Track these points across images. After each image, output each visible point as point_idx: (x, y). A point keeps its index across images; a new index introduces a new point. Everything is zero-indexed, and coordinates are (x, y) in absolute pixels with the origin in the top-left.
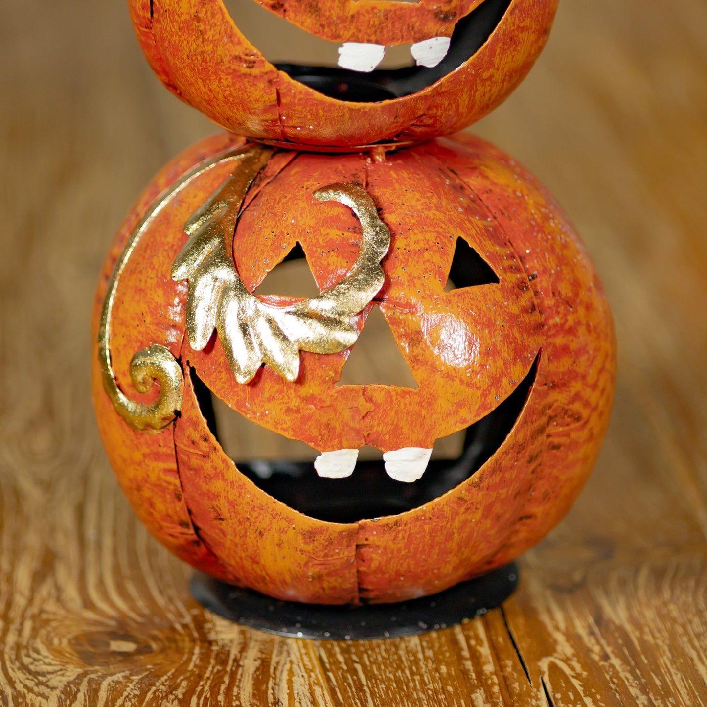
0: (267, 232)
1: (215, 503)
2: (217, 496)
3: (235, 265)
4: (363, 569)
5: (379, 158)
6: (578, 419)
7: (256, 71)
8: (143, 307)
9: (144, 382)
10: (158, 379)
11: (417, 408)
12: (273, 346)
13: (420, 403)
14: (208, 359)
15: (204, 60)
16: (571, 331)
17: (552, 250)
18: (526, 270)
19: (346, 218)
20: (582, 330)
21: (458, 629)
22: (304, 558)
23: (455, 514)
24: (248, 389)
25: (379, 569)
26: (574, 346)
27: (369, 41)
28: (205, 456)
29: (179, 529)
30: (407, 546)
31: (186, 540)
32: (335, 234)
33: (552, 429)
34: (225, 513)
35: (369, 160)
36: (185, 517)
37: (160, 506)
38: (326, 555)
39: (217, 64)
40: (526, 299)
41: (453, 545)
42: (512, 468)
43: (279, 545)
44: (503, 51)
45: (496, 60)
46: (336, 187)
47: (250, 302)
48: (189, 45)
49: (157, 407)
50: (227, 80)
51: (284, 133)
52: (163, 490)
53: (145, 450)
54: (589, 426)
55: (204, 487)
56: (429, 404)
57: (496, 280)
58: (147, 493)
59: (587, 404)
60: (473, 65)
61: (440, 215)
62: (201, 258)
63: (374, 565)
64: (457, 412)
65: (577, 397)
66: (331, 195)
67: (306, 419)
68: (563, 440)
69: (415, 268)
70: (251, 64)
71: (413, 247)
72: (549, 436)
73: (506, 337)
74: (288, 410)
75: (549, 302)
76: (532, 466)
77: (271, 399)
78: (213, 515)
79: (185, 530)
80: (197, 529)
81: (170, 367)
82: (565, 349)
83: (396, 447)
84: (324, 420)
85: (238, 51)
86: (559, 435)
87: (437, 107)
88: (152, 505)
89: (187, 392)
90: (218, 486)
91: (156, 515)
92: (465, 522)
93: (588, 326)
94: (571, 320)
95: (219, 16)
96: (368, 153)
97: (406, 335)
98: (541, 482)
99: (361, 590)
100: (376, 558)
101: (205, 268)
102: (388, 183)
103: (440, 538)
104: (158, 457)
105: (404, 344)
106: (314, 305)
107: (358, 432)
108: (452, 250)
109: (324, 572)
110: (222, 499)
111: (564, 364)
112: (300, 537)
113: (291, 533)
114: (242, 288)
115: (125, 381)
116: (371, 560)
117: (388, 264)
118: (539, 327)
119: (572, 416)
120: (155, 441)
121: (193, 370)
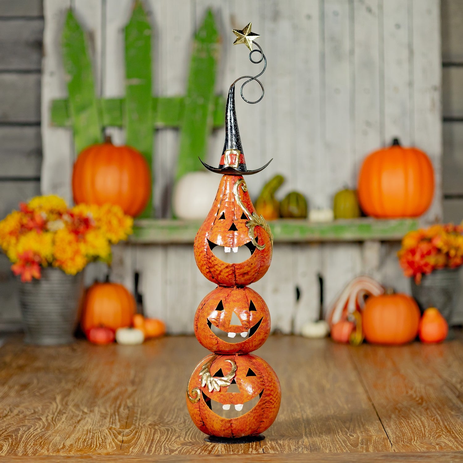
0: (216, 367)
1: (206, 415)
2: (206, 414)
3: (210, 373)
4: (232, 429)
5: (237, 355)
6: (272, 403)
7: (214, 337)
8: (194, 381)
9: (194, 394)
10: (197, 393)
11: (240, 397)
12: (216, 385)
13: (241, 396)
14: (205, 389)
15: (205, 336)
16: (270, 386)
17: (268, 373)
18: (262, 375)
19: (229, 364)
20: (272, 387)
21: (251, 444)
22: (221, 426)
23: (248, 417)
24: (211, 393)
25: (235, 429)
26: (270, 389)
27: (233, 332)
28: (204, 406)
29: (200, 423)
30: (240, 424)
31: (202, 425)
32: (227, 367)
33: (266, 404)
34: (207, 417)
35: (235, 356)
36: (201, 420)
37: (197, 418)
38: (225, 425)
39: (207, 336)
40: (261, 380)
41: (248, 424)
42: (258, 409)
43: (217, 423)
44: (258, 336)
45: (256, 337)
46: (228, 359)
47: (212, 379)
48: (203, 333)
49: (196, 398)
50: (209, 339)
51: (219, 349)
52: (197, 415)
53: (194, 407)
54: (274, 405)
55: (204, 412)
56: (243, 396)
57: (256, 376)
58: (195, 416)
59: (273, 400)
60: (252, 337)
61: (246, 364)
62: (204, 371)
63: (234, 428)
64: (247, 398)
65: (271, 399)
66: (227, 361)
67: (221, 399)
68: (268, 406)
69: (241, 372)
70: (213, 336)
71: (241, 369)
72: (266, 405)
73: (257, 385)
74: (218, 397)
75: (266, 381)
76: (263, 410)
77: (215, 395)
78: (205, 418)
79: (201, 423)
80: (203, 422)
81: (199, 391)
82: (269, 389)
83: (237, 404)
84: (224, 399)
85: (211, 334)
86: (268, 405)
87: (246, 345)
88: (195, 418)
89: (201, 395)
90: (206, 412)
91: (196, 421)
92: (250, 419)
93: (274, 386)
94: (270, 385)
95: (207, 328)
96: (235, 355)
97: (239, 384)
98: (265, 414)
99: (233, 434)
100: (234, 426)
101: (205, 373)
102: (238, 359)
103: (245, 422)
104: (196, 408)
105: (238, 385)
106: (223, 378)
107: (230, 401)
108: (248, 370)
109: (225, 429)
110: (207, 414)
111: (268, 392)
112: (220, 421)
113: (219, 420)
114: (210, 376)
115: (191, 395)
116: (233, 427)
117: (236, 372)
118: (264, 385)
119: (270, 402)
120: (196, 405)
121: (202, 391)
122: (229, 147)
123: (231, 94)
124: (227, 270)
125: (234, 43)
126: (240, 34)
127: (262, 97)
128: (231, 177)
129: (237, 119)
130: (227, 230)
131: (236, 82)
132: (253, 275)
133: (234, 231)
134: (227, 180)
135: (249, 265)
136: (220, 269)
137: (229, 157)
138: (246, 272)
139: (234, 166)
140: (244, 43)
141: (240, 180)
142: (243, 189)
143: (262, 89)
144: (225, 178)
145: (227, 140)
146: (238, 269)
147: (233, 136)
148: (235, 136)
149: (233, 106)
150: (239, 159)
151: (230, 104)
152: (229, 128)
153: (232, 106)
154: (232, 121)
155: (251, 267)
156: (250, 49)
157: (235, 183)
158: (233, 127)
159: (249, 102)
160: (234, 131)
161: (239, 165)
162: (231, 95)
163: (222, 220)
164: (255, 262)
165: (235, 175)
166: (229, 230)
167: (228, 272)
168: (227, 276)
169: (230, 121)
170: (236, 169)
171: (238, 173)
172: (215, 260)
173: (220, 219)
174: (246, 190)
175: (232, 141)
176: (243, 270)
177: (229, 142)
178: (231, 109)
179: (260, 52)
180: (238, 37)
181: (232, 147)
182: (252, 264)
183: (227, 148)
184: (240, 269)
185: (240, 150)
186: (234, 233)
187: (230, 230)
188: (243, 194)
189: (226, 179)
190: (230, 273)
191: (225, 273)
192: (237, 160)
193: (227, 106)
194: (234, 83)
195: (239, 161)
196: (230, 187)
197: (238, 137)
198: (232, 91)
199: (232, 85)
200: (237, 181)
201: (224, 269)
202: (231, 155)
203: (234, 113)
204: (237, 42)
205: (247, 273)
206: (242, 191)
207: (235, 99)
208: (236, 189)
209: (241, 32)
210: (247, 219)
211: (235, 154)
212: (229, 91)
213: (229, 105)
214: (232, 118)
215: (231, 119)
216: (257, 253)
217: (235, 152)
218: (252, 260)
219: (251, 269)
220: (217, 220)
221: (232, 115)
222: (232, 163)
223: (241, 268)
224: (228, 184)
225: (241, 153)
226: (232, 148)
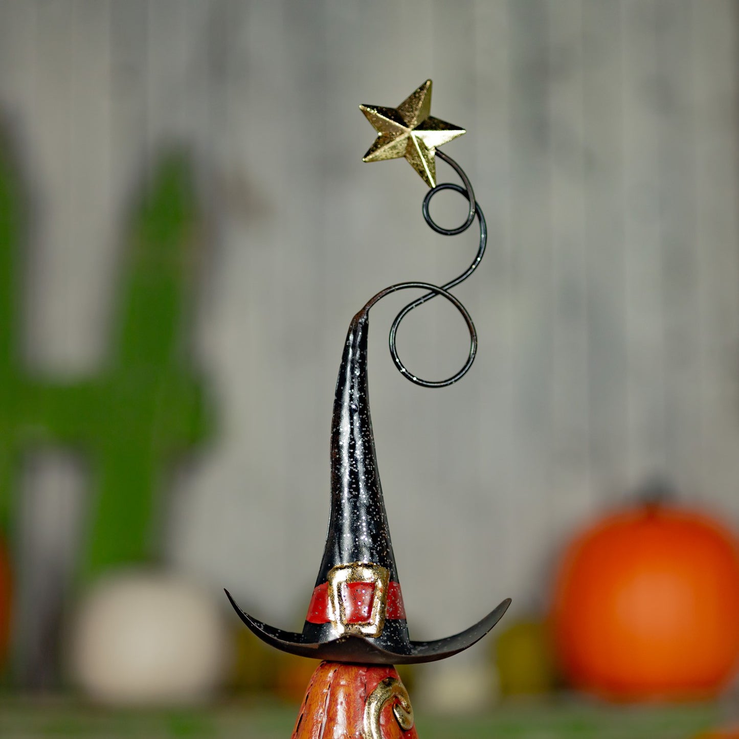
122: (346, 555)
123: (354, 347)
125: (365, 157)
126: (392, 121)
127: (469, 362)
128: (354, 671)
129: (376, 447)
131: (372, 302)
134: (338, 684)
137: (345, 592)
139: (366, 630)
140: (405, 156)
141: (389, 684)
142: (400, 721)
143: (471, 333)
144: (331, 674)
145: (336, 528)
147: (363, 512)
148: (368, 513)
149: (360, 397)
150: (382, 603)
151: (352, 387)
152: (346, 479)
153: (357, 395)
154: (359, 454)
156: (428, 181)
157: (366, 699)
158: (362, 477)
159: (420, 383)
160: (363, 495)
161: (385, 625)
162: (354, 354)
165: (369, 666)
169: (352, 455)
170: (371, 640)
171: (381, 660)
174: (409, 723)
175: (355, 531)
177: (347, 536)
178: (354, 407)
179: (465, 193)
180: (380, 134)
181: (356, 554)
183: (337, 558)
185: (385, 566)
188: (401, 737)
189: (334, 678)
192: (377, 604)
193: (339, 394)
194: (364, 308)
195: (382, 612)
196: (348, 711)
197: (380, 518)
198: (359, 339)
199: (359, 315)
200: (375, 688)
202: (355, 585)
203: (365, 423)
204: (378, 153)
206: (394, 730)
207: (370, 368)
208: (373, 720)
209: (396, 115)
211: (368, 581)
212: (348, 339)
213: (347, 392)
214: (359, 443)
215: (352, 447)
217: (368, 575)
221: (356, 431)
222: (357, 618)
224: (339, 701)
225: (392, 578)
226: (358, 560)
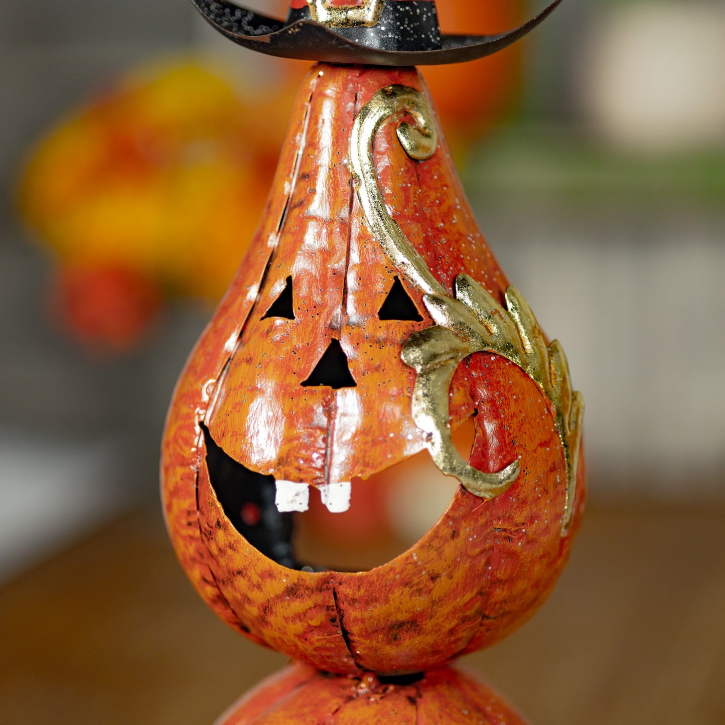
124: (297, 606)
128: (343, 75)
130: (295, 381)
132: (452, 632)
133: (337, 385)
134: (323, 94)
135: (416, 580)
136: (258, 596)
138: (402, 617)
141: (392, 95)
142: (407, 146)
146: (354, 600)
155: (430, 592)
157: (359, 114)
161: (386, 8)
163: (279, 321)
164: (455, 564)
165: (365, 68)
166: (304, 384)
167: (304, 614)
168: (303, 637)
172: (231, 547)
173: (271, 313)
176: (385, 608)
182: (433, 578)
184: (367, 603)
186: (334, 397)
187: (312, 381)
188: (407, 171)
189: (318, 85)
190: (314, 623)
191: (286, 619)
196: (332, 133)
200: (371, 100)
201: (280, 598)
205: (413, 624)
206: (396, 158)
208: (366, 145)
210: (419, 319)
216: (464, 517)
218: (433, 554)
219: (433, 602)
220: (256, 318)
223: (376, 600)
224: (323, 117)
